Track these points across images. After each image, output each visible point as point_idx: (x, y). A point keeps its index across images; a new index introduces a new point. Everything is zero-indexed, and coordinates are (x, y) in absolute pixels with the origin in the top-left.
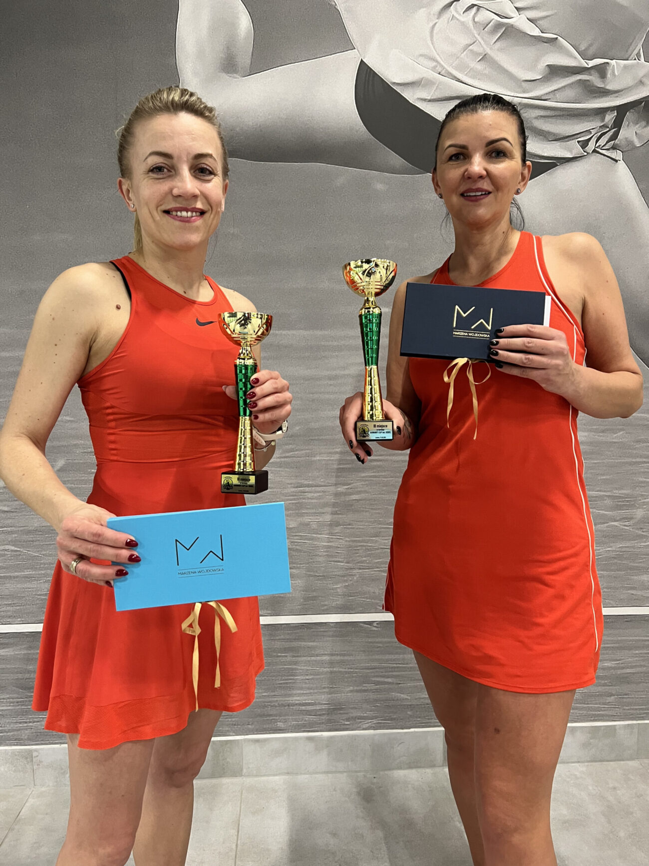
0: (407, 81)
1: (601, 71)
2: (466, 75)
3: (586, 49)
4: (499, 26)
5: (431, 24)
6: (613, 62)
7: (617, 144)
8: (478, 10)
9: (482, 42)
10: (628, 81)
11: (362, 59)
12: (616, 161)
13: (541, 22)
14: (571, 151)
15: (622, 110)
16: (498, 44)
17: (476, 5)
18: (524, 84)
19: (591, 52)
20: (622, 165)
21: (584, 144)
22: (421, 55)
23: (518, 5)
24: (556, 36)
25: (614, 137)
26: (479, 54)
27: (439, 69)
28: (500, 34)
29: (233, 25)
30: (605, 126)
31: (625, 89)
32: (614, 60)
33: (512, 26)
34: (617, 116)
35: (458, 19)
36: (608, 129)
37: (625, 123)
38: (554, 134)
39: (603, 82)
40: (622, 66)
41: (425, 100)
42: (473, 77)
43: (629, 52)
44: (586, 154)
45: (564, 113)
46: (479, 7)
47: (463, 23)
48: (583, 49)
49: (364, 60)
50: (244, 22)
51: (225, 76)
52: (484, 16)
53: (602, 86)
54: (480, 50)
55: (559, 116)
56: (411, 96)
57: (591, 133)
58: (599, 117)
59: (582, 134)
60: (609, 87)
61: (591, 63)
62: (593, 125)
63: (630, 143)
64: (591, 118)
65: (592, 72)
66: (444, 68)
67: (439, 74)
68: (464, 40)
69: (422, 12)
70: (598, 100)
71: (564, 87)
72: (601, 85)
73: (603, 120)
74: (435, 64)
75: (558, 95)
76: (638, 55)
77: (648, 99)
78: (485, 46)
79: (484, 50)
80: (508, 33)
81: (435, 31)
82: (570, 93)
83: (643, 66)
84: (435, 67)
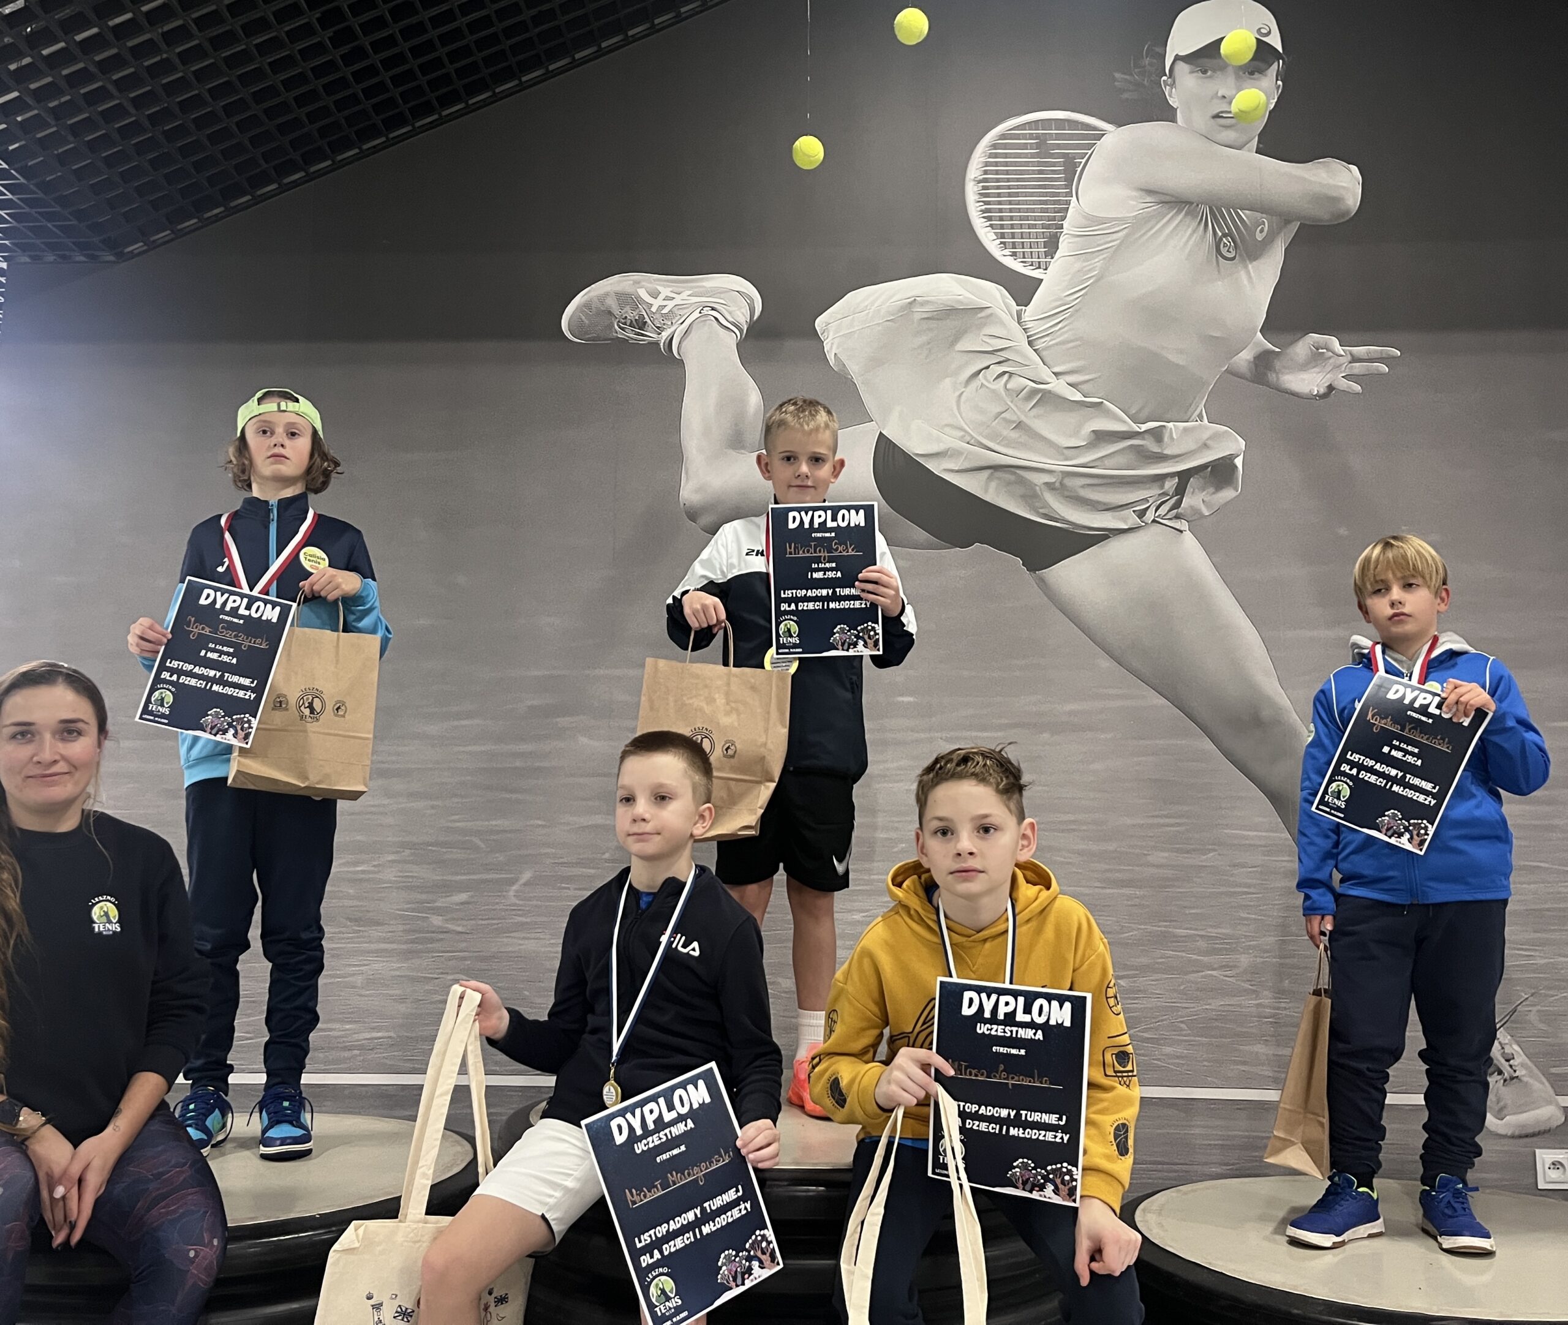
0: (931, 452)
1: (1157, 435)
2: (998, 444)
3: (1139, 412)
4: (1034, 392)
5: (957, 393)
6: (1170, 425)
7: (1181, 514)
8: (1010, 377)
9: (1015, 409)
10: (1189, 444)
11: (881, 433)
12: (1181, 531)
13: (1083, 387)
14: (1126, 522)
15: (1184, 477)
16: (1035, 411)
17: (1007, 372)
18: (1066, 452)
19: (1143, 416)
20: (1188, 535)
21: (1141, 514)
22: (947, 425)
23: (1056, 370)
24: (1100, 400)
25: (1177, 505)
26: (1012, 422)
27: (968, 438)
28: (1035, 402)
29: (742, 401)
30: (1165, 494)
31: (1186, 453)
32: (1171, 424)
33: (1050, 392)
34: (1179, 483)
35: (988, 388)
36: (1169, 497)
37: (1189, 489)
38: (1105, 504)
39: (1160, 447)
40: (1181, 429)
41: (952, 471)
42: (1007, 446)
43: (1189, 413)
44: (1143, 524)
45: (1114, 480)
46: (1011, 374)
47: (993, 391)
48: (1134, 412)
49: (884, 432)
50: (754, 398)
51: (732, 452)
52: (1017, 383)
53: (1159, 451)
54: (1014, 418)
55: (1110, 484)
56: (935, 467)
57: (1148, 501)
58: (1156, 484)
59: (1139, 503)
60: (1167, 452)
61: (1144, 427)
62: (1151, 492)
63: (1196, 511)
64: (1148, 486)
65: (1146, 436)
66: (973, 437)
67: (968, 443)
68: (995, 409)
69: (948, 381)
70: (1155, 466)
71: (1114, 453)
72: (1156, 449)
73: (1162, 487)
74: (962, 433)
75: (1107, 462)
76: (1200, 417)
77: (1217, 462)
78: (1019, 413)
79: (1018, 417)
80: (1045, 399)
81: (963, 398)
82: (1121, 460)
83: (1207, 428)
84: (963, 437)
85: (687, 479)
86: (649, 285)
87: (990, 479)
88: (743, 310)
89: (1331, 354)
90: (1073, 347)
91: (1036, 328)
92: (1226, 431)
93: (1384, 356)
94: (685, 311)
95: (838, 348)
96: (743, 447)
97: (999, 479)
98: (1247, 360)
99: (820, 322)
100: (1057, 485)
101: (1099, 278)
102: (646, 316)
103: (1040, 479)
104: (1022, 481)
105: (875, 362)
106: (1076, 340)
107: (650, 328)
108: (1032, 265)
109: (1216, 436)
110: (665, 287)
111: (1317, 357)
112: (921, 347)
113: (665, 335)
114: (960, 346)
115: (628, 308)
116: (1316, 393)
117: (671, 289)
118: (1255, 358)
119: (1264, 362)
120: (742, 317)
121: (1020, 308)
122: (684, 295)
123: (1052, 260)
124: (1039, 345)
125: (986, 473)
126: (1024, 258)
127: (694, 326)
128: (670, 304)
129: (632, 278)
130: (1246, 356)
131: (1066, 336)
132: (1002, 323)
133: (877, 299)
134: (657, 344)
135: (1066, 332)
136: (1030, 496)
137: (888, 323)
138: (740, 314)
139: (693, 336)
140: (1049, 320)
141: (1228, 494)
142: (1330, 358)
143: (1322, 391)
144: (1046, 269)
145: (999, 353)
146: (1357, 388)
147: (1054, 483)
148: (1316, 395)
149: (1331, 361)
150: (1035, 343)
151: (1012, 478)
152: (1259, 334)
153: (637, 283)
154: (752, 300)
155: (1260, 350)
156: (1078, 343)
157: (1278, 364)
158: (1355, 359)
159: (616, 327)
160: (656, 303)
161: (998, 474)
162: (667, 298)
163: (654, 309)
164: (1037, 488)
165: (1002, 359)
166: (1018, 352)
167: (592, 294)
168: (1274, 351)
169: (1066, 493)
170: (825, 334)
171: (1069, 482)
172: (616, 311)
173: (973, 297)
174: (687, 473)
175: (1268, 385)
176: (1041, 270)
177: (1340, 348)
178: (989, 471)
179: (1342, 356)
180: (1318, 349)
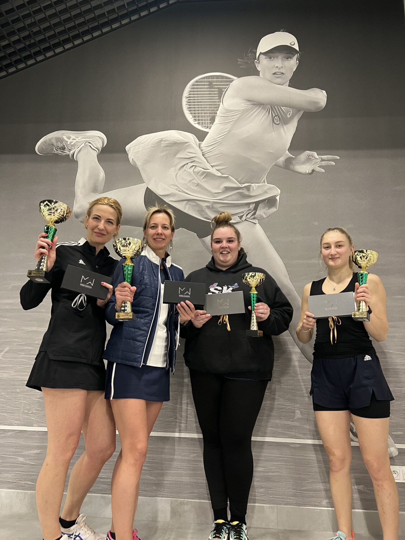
0: (165, 194)
1: (248, 188)
2: (190, 191)
4: (204, 173)
5: (176, 173)
6: (253, 185)
7: (256, 217)
8: (195, 167)
9: (197, 179)
10: (260, 191)
11: (147, 187)
12: (255, 224)
13: (222, 171)
14: (235, 221)
15: (257, 204)
16: (203, 180)
17: (194, 165)
18: (215, 195)
19: (243, 181)
20: (258, 225)
21: (241, 217)
22: (172, 185)
23: (212, 164)
24: (228, 176)
25: (254, 214)
26: (195, 184)
27: (179, 189)
28: (204, 176)
30: (250, 210)
31: (258, 195)
32: (253, 184)
33: (209, 173)
34: (255, 206)
35: (187, 171)
36: (251, 211)
37: (259, 208)
39: (249, 193)
40: (257, 186)
41: (173, 201)
42: (193, 192)
43: (260, 180)
44: (241, 221)
45: (232, 205)
47: (189, 172)
48: (240, 180)
49: (148, 187)
50: (102, 174)
51: (93, 194)
52: (198, 169)
53: (249, 194)
54: (196, 182)
55: (230, 206)
56: (167, 200)
57: (244, 213)
58: (247, 206)
59: (240, 213)
60: (251, 194)
61: (243, 185)
62: (245, 209)
63: (262, 216)
64: (244, 207)
65: (244, 189)
66: (181, 189)
67: (179, 191)
68: (189, 179)
69: (173, 169)
70: (246, 200)
71: (232, 195)
72: (247, 194)
73: (249, 207)
74: (177, 188)
75: (229, 198)
76: (264, 182)
77: (270, 198)
78: (198, 181)
80: (208, 175)
81: (178, 175)
82: (234, 197)
83: (266, 186)
84: (177, 189)
85: (76, 204)
86: (67, 135)
87: (186, 204)
88: (100, 143)
89: (314, 158)
90: (218, 157)
91: (205, 150)
92: (274, 187)
93: (333, 159)
94: (79, 144)
95: (133, 156)
96: (97, 192)
97: (190, 204)
98: (282, 161)
99: (127, 148)
100: (211, 207)
101: (229, 131)
102: (65, 145)
103: (204, 205)
104: (198, 205)
105: (147, 162)
106: (220, 154)
107: (66, 150)
108: (205, 127)
109: (270, 189)
110: (73, 135)
111: (309, 159)
112: (163, 156)
113: (72, 152)
114: (177, 156)
115: (59, 143)
116: (308, 172)
117: (75, 136)
118: (285, 160)
119: (289, 161)
120: (100, 146)
121: (200, 142)
122: (79, 138)
123: (212, 125)
124: (206, 156)
125: (185, 202)
126: (202, 124)
127: (82, 148)
128: (74, 141)
129: (61, 132)
130: (282, 159)
131: (216, 152)
132: (193, 148)
133: (148, 139)
134: (69, 155)
135: (216, 151)
136: (201, 211)
137: (152, 148)
138: (99, 145)
139: (82, 152)
140: (209, 147)
141: (273, 210)
142: (313, 160)
143: (310, 172)
144: (210, 128)
145: (192, 159)
146: (323, 171)
147: (209, 206)
148: (308, 173)
149: (314, 161)
150: (205, 155)
151: (194, 204)
152: (287, 151)
153: (63, 134)
154: (103, 139)
155: (286, 157)
156: (221, 155)
157: (294, 162)
158: (323, 160)
159: (55, 150)
160: (69, 141)
161: (189, 203)
162: (74, 139)
163: (68, 143)
164: (204, 208)
165: (192, 161)
166: (199, 158)
167: (47, 138)
168: (292, 157)
169: (214, 210)
170: (129, 151)
171: (215, 206)
172: (55, 144)
173: (183, 139)
174: (76, 201)
175: (289, 169)
176: (208, 129)
177: (317, 156)
178: (186, 202)
179: (318, 159)
180: (309, 157)
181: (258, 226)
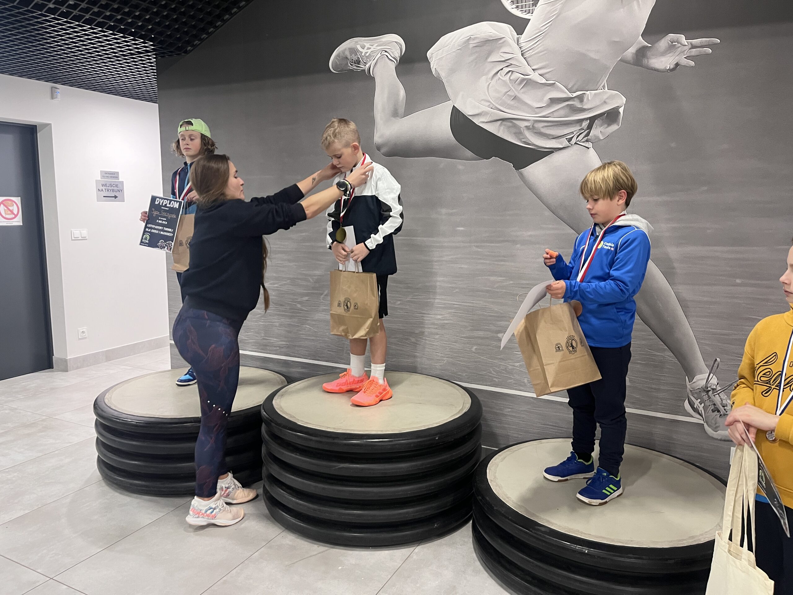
0: (475, 113)
1: (581, 98)
2: (505, 108)
3: (573, 87)
4: (523, 80)
5: (488, 84)
7: (589, 139)
8: (512, 73)
9: (514, 90)
10: (597, 102)
11: (454, 106)
12: (588, 148)
13: (547, 75)
14: (562, 145)
15: (592, 120)
16: (523, 90)
17: (511, 71)
18: (536, 110)
19: (574, 89)
21: (570, 140)
22: (482, 100)
23: (534, 68)
24: (554, 82)
25: (588, 135)
26: (511, 96)
27: (491, 106)
28: (523, 85)
29: (398, 95)
30: (582, 129)
31: (595, 107)
32: (589, 91)
33: (530, 79)
34: (589, 123)
35: (501, 79)
36: (584, 131)
37: (594, 126)
38: (552, 135)
39: (582, 104)
40: (593, 94)
41: (484, 122)
42: (509, 108)
43: (598, 86)
44: (570, 145)
46: (513, 71)
47: (504, 81)
48: (570, 87)
49: (455, 105)
50: (402, 93)
51: (393, 118)
52: (516, 76)
53: (581, 107)
54: (512, 94)
55: (556, 125)
56: (476, 121)
57: (574, 133)
58: (578, 125)
59: (569, 134)
60: (585, 107)
61: (575, 95)
62: (575, 129)
63: (597, 137)
64: (574, 125)
65: (575, 99)
66: (494, 105)
67: (492, 108)
68: (504, 90)
69: (484, 78)
70: (577, 115)
71: (558, 109)
73: (581, 126)
74: (489, 103)
75: (555, 114)
76: (604, 87)
77: (610, 111)
78: (515, 92)
79: (515, 94)
80: (528, 83)
81: (490, 85)
82: (562, 112)
83: (606, 93)
84: (489, 105)
85: (377, 132)
86: (361, 43)
87: (501, 125)
88: (398, 51)
89: (679, 45)
90: (543, 55)
91: (525, 46)
92: (617, 93)
93: (710, 43)
94: (375, 54)
95: (436, 65)
96: (398, 116)
97: (505, 125)
98: (632, 53)
99: (429, 54)
100: (531, 127)
101: (558, 15)
102: (360, 58)
103: (523, 124)
104: (515, 126)
105: (452, 71)
106: (545, 50)
107: (362, 64)
108: (525, 12)
109: (611, 97)
110: (367, 43)
111: (672, 47)
112: (472, 61)
113: (367, 66)
114: (490, 59)
115: (353, 55)
116: (668, 68)
117: (369, 44)
118: (636, 51)
119: (642, 53)
120: (397, 54)
121: (519, 36)
122: (374, 46)
123: (536, 8)
124: (526, 55)
125: (499, 122)
126: (522, 8)
127: (379, 61)
128: (369, 51)
129: (354, 40)
130: (632, 50)
131: (540, 49)
132: (510, 46)
133: (455, 37)
134: (364, 70)
135: (540, 47)
136: (519, 133)
137: (458, 51)
138: (397, 53)
139: (378, 65)
140: (532, 41)
141: (614, 128)
142: (679, 47)
143: (672, 67)
144: (532, 13)
145: (507, 61)
146: (692, 63)
147: (530, 126)
148: (668, 70)
149: (679, 49)
150: (524, 54)
151: (510, 124)
152: (640, 37)
153: (356, 42)
154: (401, 45)
155: (640, 46)
156: (545, 52)
157: (649, 54)
158: (693, 47)
159: (349, 64)
160: (364, 51)
161: (505, 123)
162: (369, 49)
163: (363, 54)
164: (522, 129)
165: (509, 64)
166: (517, 60)
167: (341, 50)
168: (647, 46)
169: (535, 131)
170: (431, 59)
171: (536, 125)
172: (349, 57)
173: (498, 34)
174: (376, 129)
175: (641, 66)
176: (530, 14)
177: (685, 41)
178: (500, 122)
179: (686, 45)
180: (672, 43)
181: (592, 151)
